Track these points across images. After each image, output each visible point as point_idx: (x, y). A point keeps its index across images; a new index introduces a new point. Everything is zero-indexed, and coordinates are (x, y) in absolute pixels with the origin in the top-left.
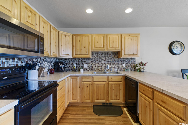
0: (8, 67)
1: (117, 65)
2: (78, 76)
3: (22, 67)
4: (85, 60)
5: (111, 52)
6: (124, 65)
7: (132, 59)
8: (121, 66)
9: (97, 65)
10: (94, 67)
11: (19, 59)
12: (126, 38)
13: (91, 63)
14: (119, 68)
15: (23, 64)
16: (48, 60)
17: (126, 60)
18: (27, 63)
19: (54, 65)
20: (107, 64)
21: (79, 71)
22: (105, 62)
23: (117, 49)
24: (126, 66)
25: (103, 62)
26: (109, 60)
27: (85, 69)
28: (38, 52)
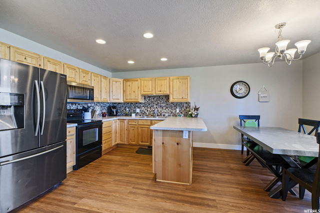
0: (73, 110)
1: (170, 110)
2: (125, 119)
3: (81, 109)
4: (136, 104)
5: (164, 96)
6: (178, 111)
7: (186, 103)
8: (174, 111)
9: (149, 109)
10: (146, 111)
11: (79, 104)
12: (175, 81)
13: (143, 108)
14: (172, 113)
15: (81, 108)
16: (101, 105)
17: (180, 104)
18: (84, 107)
19: (108, 110)
20: (159, 109)
21: (131, 115)
22: (157, 106)
23: (165, 92)
24: (180, 111)
25: (155, 106)
26: (162, 105)
27: (137, 114)
28: (89, 99)
